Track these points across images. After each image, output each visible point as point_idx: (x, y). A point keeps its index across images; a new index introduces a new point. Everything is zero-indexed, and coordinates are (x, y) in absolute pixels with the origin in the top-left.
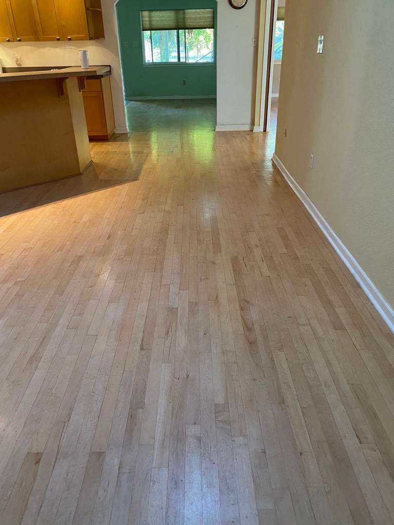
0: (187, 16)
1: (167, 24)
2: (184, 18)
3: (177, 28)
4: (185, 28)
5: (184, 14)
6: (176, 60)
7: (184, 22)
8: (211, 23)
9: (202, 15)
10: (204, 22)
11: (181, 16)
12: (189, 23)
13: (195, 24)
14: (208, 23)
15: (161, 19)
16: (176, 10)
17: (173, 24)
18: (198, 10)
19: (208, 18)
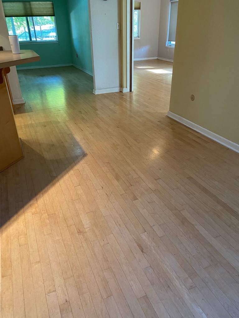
0: (33, 6)
1: (17, 13)
2: (31, 8)
3: (26, 16)
4: (32, 15)
5: (30, 5)
6: (28, 39)
7: (31, 11)
8: (52, 12)
9: (44, 6)
10: (46, 11)
11: (28, 6)
12: (35, 12)
13: (40, 13)
14: (50, 12)
15: (12, 8)
16: (24, 2)
17: (22, 12)
18: (40, 2)
19: (49, 8)
